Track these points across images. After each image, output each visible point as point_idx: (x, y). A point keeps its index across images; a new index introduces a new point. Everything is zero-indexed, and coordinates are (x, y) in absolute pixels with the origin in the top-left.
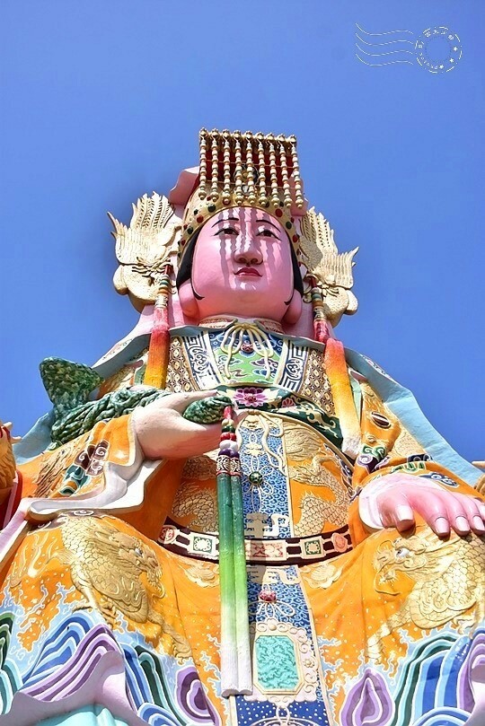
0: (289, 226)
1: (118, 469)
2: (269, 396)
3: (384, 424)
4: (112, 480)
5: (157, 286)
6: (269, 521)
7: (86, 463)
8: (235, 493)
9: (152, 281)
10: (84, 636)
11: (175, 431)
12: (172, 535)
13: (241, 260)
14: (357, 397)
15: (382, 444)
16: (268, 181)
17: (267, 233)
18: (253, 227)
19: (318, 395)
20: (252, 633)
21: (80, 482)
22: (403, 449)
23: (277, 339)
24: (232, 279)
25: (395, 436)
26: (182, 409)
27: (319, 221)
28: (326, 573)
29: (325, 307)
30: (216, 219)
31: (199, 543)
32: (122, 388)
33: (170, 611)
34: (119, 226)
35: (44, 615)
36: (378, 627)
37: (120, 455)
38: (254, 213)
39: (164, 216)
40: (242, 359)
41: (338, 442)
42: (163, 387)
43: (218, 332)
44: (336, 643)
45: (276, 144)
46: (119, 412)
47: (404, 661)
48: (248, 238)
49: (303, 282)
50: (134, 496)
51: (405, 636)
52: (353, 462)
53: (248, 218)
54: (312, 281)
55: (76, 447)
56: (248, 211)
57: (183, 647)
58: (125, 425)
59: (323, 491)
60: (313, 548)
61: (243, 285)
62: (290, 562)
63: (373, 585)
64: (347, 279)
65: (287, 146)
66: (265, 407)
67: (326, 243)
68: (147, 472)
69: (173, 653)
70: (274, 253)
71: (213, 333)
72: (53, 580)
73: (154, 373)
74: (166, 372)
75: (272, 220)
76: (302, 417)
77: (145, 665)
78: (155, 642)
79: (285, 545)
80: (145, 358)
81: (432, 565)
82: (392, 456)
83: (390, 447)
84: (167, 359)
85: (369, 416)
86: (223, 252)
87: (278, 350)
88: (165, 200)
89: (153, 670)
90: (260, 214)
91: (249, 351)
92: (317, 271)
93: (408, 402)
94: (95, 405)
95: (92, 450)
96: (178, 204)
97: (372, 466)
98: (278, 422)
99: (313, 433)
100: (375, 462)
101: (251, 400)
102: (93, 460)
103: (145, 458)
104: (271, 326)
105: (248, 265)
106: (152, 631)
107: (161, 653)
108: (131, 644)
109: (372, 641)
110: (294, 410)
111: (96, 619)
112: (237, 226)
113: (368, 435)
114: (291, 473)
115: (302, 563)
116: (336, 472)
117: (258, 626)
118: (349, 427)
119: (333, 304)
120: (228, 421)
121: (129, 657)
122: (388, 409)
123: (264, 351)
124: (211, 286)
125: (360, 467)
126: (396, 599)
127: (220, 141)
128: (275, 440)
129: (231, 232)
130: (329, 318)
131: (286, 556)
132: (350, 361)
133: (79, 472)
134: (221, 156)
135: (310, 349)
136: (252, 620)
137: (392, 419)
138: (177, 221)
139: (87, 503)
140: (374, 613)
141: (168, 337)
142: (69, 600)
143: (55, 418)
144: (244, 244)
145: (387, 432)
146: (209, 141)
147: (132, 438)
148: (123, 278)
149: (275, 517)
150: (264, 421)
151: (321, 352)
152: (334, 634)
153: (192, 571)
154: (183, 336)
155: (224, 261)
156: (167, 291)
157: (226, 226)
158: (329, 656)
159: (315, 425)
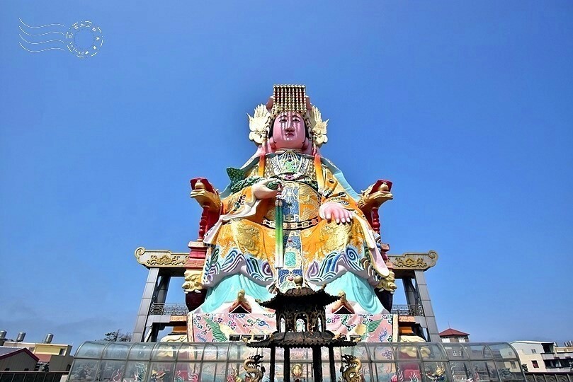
0: (304, 116)
1: (249, 204)
2: (295, 176)
3: (332, 182)
4: (247, 207)
5: (262, 138)
6: (293, 217)
7: (240, 201)
8: (280, 211)
9: (261, 136)
10: (236, 256)
11: (265, 192)
12: (265, 222)
13: (287, 130)
14: (324, 173)
15: (331, 189)
16: (295, 103)
17: (296, 120)
18: (291, 119)
19: (312, 174)
20: (284, 252)
21: (238, 207)
22: (337, 191)
23: (299, 155)
24: (285, 136)
25: (335, 186)
26: (266, 185)
27: (316, 111)
28: (308, 232)
29: (316, 142)
30: (279, 116)
31: (273, 224)
32: (250, 177)
33: (262, 246)
34: (250, 117)
35: (226, 249)
36: (318, 249)
37: (249, 200)
38: (291, 114)
39: (265, 113)
40: (288, 163)
41: (317, 189)
42: (264, 177)
43: (280, 155)
44: (307, 253)
45: (298, 88)
46: (250, 184)
47: (323, 259)
48: (290, 122)
49: (309, 134)
50: (253, 212)
51: (325, 252)
52: (321, 195)
53: (289, 115)
54: (312, 133)
55: (237, 195)
56: (289, 113)
57: (265, 256)
58: (250, 189)
59: (310, 206)
60: (305, 224)
61: (288, 139)
62: (298, 229)
63: (319, 237)
64: (325, 131)
65: (302, 89)
66: (294, 180)
67: (318, 118)
68: (257, 203)
69: (261, 258)
70: (298, 127)
71: (279, 155)
72: (228, 240)
73: (261, 169)
74: (265, 168)
75: (298, 115)
76: (305, 182)
77: (253, 262)
78: (256, 256)
79: (297, 224)
80: (258, 164)
81: (334, 232)
82: (334, 193)
83: (333, 190)
84: (265, 165)
85: (328, 180)
86: (281, 128)
87: (299, 159)
88: (265, 106)
89: (255, 263)
90: (293, 114)
91: (290, 161)
92: (314, 129)
93: (340, 174)
94: (243, 181)
95: (241, 197)
96: (269, 108)
97: (327, 197)
98: (297, 185)
99: (309, 187)
100: (328, 195)
101: (290, 178)
102: (242, 201)
103: (257, 199)
104: (298, 151)
105: (290, 132)
106: (255, 253)
107: (257, 259)
108: (249, 257)
109: (317, 254)
110: (303, 180)
111: (239, 251)
112: (286, 118)
113: (326, 186)
114: (301, 201)
115: (301, 229)
116: (315, 199)
117: (286, 249)
118: (321, 184)
119: (319, 141)
120: (279, 189)
121: (248, 260)
122: (334, 178)
123: (295, 160)
124: (278, 139)
125: (323, 197)
126: (324, 241)
127: (280, 88)
128: (296, 191)
129: (285, 121)
130: (317, 145)
131: (297, 227)
132: (322, 161)
133: (238, 204)
134: (280, 95)
135: (310, 158)
136: (284, 248)
137: (335, 180)
138: (269, 114)
139: (239, 216)
140: (318, 245)
141: (265, 157)
142: (232, 245)
143: (232, 185)
144: (288, 125)
145: (333, 185)
146: (276, 89)
147: (252, 194)
148: (252, 136)
149: (295, 215)
150: (294, 185)
151: (313, 159)
152: (307, 251)
153: (270, 233)
154: (270, 157)
155: (282, 131)
156: (266, 140)
157: (283, 118)
158: (305, 257)
159: (309, 185)
